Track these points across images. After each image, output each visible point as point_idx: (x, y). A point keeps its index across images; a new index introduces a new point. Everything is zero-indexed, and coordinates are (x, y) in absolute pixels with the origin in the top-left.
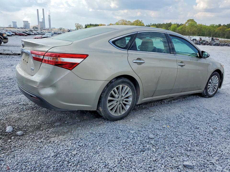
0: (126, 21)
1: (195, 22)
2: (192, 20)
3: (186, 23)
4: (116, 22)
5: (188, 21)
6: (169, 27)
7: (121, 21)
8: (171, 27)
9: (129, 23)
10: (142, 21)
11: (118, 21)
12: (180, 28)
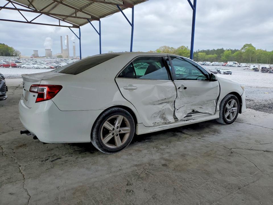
0: (169, 48)
1: (253, 47)
2: (250, 45)
3: (242, 48)
4: (157, 49)
5: (245, 46)
6: (222, 54)
7: (163, 47)
8: (224, 53)
9: (172, 49)
10: (188, 47)
11: (159, 48)
12: (235, 54)
